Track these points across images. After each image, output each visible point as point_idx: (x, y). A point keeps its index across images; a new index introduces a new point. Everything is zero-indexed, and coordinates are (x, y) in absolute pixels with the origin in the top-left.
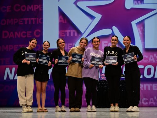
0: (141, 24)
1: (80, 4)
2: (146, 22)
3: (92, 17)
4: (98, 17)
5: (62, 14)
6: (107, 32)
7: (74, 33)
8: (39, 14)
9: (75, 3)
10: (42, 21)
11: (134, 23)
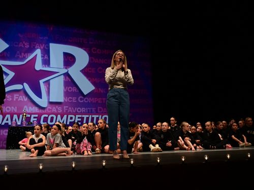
0: (47, 83)
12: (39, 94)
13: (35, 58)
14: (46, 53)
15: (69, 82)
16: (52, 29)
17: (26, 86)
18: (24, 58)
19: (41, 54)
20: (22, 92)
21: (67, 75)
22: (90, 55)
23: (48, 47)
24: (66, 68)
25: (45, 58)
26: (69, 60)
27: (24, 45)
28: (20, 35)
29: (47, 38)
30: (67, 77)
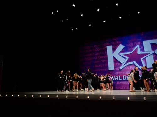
0: (145, 59)
1: (120, 54)
2: (146, 58)
3: (125, 58)
4: (127, 58)
5: (114, 58)
7: (119, 64)
8: (107, 59)
9: (119, 54)
10: (108, 61)
11: (141, 59)
12: (141, 65)
13: (137, 49)
14: (142, 45)
16: (143, 34)
17: (135, 62)
18: (132, 50)
19: (139, 46)
20: (133, 65)
21: (154, 54)
23: (142, 43)
24: (153, 51)
25: (142, 48)
26: (154, 46)
27: (131, 45)
28: (128, 41)
29: (140, 39)
30: (155, 55)
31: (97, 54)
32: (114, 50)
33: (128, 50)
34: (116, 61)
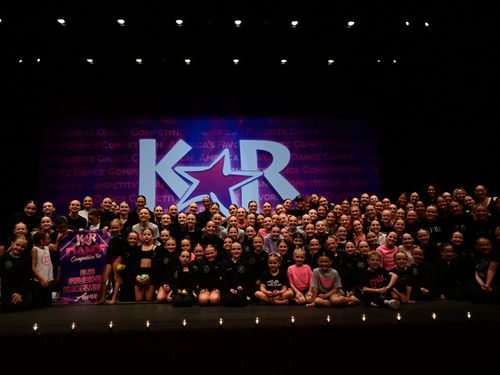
0: (239, 191)
1: (177, 169)
2: (243, 188)
3: (190, 183)
4: (196, 183)
5: (159, 178)
6: (203, 197)
7: (171, 199)
8: (135, 178)
9: (173, 168)
10: (138, 185)
11: (231, 190)
14: (236, 152)
15: (266, 188)
16: (241, 121)
17: (214, 197)
18: (210, 161)
19: (230, 153)
21: (262, 179)
22: (292, 150)
23: (238, 145)
25: (235, 159)
26: (265, 159)
27: (209, 145)
28: (203, 133)
29: (235, 134)
30: (263, 182)
31: (106, 160)
32: (161, 153)
33: (201, 159)
34: (163, 189)
